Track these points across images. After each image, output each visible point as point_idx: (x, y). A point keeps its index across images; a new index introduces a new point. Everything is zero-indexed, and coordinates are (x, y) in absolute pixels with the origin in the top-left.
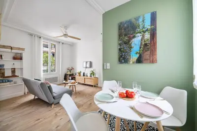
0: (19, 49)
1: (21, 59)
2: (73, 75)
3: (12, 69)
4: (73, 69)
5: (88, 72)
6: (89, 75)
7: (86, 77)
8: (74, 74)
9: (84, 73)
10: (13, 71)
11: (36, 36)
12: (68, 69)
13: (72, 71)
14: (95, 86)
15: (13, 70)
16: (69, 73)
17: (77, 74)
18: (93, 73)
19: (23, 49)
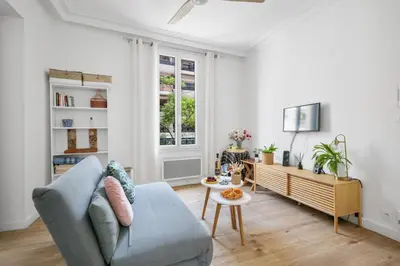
0: (98, 78)
1: (105, 104)
2: (246, 156)
3: (90, 130)
4: (247, 136)
5: (306, 150)
6: (309, 164)
7: (294, 171)
8: (252, 156)
9: (286, 155)
10: (93, 135)
11: (140, 41)
12: (232, 138)
13: (244, 144)
14: (341, 221)
15: (92, 133)
16: (234, 150)
17: (261, 156)
18: (330, 158)
19: (107, 79)
